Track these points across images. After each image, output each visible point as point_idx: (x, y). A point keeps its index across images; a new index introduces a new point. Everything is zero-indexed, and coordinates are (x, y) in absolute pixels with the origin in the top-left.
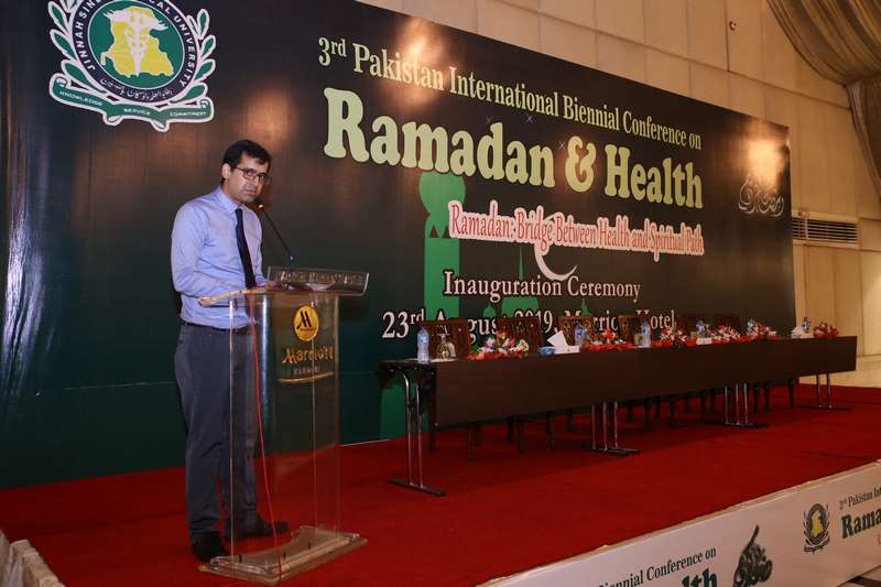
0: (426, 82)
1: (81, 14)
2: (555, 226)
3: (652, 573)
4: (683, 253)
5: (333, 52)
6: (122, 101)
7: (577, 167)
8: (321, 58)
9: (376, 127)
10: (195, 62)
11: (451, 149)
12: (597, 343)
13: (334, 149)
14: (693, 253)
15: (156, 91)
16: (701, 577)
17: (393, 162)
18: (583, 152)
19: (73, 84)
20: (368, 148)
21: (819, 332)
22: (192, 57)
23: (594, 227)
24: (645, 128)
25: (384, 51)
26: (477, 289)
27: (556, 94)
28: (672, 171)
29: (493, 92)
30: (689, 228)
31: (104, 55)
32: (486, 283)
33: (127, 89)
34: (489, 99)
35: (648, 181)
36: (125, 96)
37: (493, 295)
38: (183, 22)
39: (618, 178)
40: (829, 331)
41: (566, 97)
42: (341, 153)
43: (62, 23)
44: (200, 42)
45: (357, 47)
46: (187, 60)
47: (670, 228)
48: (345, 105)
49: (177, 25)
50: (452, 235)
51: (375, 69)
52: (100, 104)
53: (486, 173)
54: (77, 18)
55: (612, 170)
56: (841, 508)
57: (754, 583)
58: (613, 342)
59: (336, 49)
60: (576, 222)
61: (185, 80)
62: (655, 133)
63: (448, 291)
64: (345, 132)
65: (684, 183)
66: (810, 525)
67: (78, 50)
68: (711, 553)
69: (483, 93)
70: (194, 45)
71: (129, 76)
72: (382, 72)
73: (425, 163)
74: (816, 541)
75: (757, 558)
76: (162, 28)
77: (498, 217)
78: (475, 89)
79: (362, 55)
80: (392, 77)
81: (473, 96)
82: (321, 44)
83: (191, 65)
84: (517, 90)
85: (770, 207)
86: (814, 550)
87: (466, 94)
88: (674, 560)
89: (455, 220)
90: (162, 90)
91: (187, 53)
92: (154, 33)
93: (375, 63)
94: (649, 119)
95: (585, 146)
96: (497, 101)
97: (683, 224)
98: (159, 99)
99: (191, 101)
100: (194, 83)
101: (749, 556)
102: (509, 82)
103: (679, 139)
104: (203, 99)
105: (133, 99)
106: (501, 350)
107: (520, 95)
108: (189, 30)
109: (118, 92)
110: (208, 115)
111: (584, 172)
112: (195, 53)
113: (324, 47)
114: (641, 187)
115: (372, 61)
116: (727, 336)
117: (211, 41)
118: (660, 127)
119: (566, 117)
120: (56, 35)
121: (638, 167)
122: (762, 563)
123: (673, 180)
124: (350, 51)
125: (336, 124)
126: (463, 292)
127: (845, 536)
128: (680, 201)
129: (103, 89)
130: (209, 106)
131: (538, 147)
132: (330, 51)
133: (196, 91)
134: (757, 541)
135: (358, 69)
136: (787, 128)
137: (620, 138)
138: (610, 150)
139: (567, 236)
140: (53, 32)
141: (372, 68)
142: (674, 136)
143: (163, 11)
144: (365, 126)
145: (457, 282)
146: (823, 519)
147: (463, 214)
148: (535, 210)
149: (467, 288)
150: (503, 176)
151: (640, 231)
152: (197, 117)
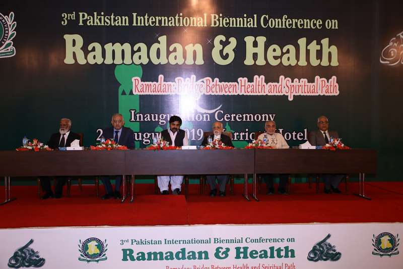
0: (118, 23)
2: (204, 85)
4: (317, 94)
5: (69, 19)
7: (221, 52)
8: (63, 22)
9: (90, 48)
10: (8, 34)
11: (133, 52)
13: (69, 60)
14: (327, 94)
17: (100, 63)
20: (86, 58)
22: (7, 32)
23: (236, 83)
25: (95, 13)
26: (151, 118)
28: (308, 45)
30: (324, 79)
32: (157, 115)
34: (157, 25)
35: (283, 54)
37: (161, 121)
38: (4, 19)
39: (256, 54)
41: (213, 15)
42: (73, 62)
44: (10, 25)
45: (81, 14)
46: (5, 33)
47: (304, 80)
48: (74, 41)
49: (1, 20)
50: (134, 93)
51: (90, 22)
53: (155, 61)
55: (250, 50)
59: (70, 17)
60: (220, 81)
61: (4, 41)
63: (133, 119)
64: (74, 53)
65: (319, 51)
70: (8, 27)
72: (94, 23)
77: (163, 83)
78: (148, 21)
79: (83, 16)
80: (99, 24)
81: (147, 25)
82: (63, 16)
83: (6, 35)
84: (176, 17)
89: (136, 86)
91: (5, 31)
93: (90, 19)
94: (285, 17)
95: (227, 40)
97: (318, 77)
99: (6, 49)
100: (8, 42)
103: (315, 25)
104: (11, 48)
107: (179, 19)
108: (6, 22)
110: (13, 54)
111: (227, 55)
112: (8, 30)
113: (64, 17)
114: (276, 58)
115: (88, 18)
117: (15, 24)
118: (295, 20)
119: (211, 26)
121: (274, 47)
123: (308, 52)
124: (77, 17)
126: (142, 120)
128: (315, 63)
130: (13, 50)
132: (67, 19)
133: (9, 45)
135: (81, 24)
138: (249, 40)
139: (214, 89)
141: (88, 22)
142: (310, 24)
144: (84, 48)
145: (138, 115)
147: (140, 83)
148: (190, 77)
149: (144, 118)
150: (167, 62)
151: (276, 83)
152: (9, 55)
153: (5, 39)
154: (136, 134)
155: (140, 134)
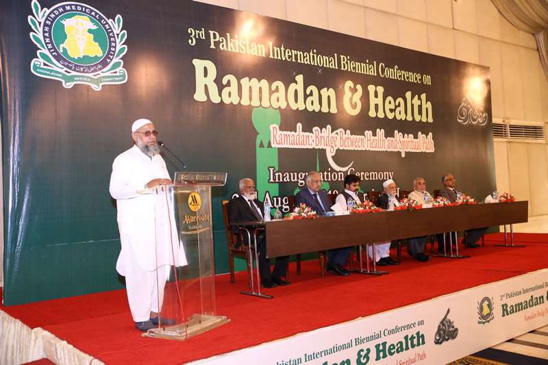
0: (254, 52)
1: (47, 22)
2: (339, 137)
3: (386, 332)
4: (420, 151)
5: (197, 37)
6: (74, 73)
7: (351, 99)
8: (190, 41)
9: (225, 81)
10: (115, 47)
11: (271, 92)
12: (361, 209)
13: (200, 96)
14: (426, 151)
15: (92, 66)
16: (415, 335)
17: (236, 102)
18: (354, 90)
19: (45, 64)
20: (220, 95)
21: (503, 198)
22: (113, 44)
23: (363, 137)
24: (393, 73)
25: (228, 34)
26: (290, 178)
27: (336, 55)
28: (412, 99)
29: (296, 56)
30: (424, 135)
31: (61, 46)
32: (296, 174)
33: (76, 66)
34: (294, 60)
35: (396, 107)
36: (75, 70)
37: (300, 182)
38: (107, 23)
39: (377, 106)
40: (509, 198)
41: (342, 57)
42: (204, 99)
43: (36, 28)
44: (118, 35)
45: (211, 33)
46: (110, 46)
47: (411, 136)
48: (205, 69)
49: (104, 25)
50: (273, 146)
51: (223, 46)
52: (61, 76)
53: (294, 106)
54: (45, 25)
55: (373, 101)
56: (501, 300)
57: (447, 340)
58: (370, 208)
59: (199, 34)
60: (351, 134)
61: (109, 58)
62: (400, 76)
63: (272, 180)
64: (206, 86)
65: (420, 107)
66: (481, 309)
67: (46, 44)
68: (421, 323)
69: (290, 57)
70: (114, 37)
71: (77, 58)
72: (227, 47)
73: (255, 103)
74: (485, 318)
75: (449, 326)
76: (95, 27)
77: (302, 133)
78: (285, 55)
79: (215, 37)
80: (234, 50)
81: (284, 59)
82: (190, 32)
83: (113, 49)
84: (311, 54)
85: (479, 119)
86: (484, 323)
87: (279, 58)
88: (399, 326)
89: (275, 136)
90: (96, 65)
91: (110, 42)
92: (90, 31)
93: (223, 42)
94: (396, 67)
95: (355, 86)
96: (299, 61)
97: (420, 133)
98: (95, 71)
100: (115, 60)
101: (444, 325)
102: (306, 49)
103: (416, 78)
104: (121, 70)
105: (80, 72)
106: (303, 214)
107: (313, 57)
108: (110, 28)
109: (70, 68)
110: (124, 79)
111: (356, 103)
112: (115, 42)
113: (191, 34)
114: (391, 111)
116: (442, 203)
117: (124, 34)
118: (403, 72)
119: (342, 69)
120: (33, 36)
121: (389, 98)
122: (451, 329)
123: (412, 105)
124: (208, 35)
125: (200, 81)
126: (281, 180)
127: (503, 315)
128: (417, 118)
129: (63, 67)
130: (124, 74)
131: (326, 89)
132: (195, 37)
133: (116, 65)
134: (448, 317)
136: (488, 68)
137: (377, 81)
138: (371, 88)
139: (346, 143)
140: (31, 34)
141: (221, 45)
142: (413, 77)
143: (95, 17)
144: (218, 81)
145: (277, 174)
146: (490, 306)
147: (279, 132)
148: (326, 128)
149: (283, 178)
150: (304, 108)
151: (392, 138)
152: (118, 81)
153: (111, 55)
154: (275, 199)
155: (279, 199)
